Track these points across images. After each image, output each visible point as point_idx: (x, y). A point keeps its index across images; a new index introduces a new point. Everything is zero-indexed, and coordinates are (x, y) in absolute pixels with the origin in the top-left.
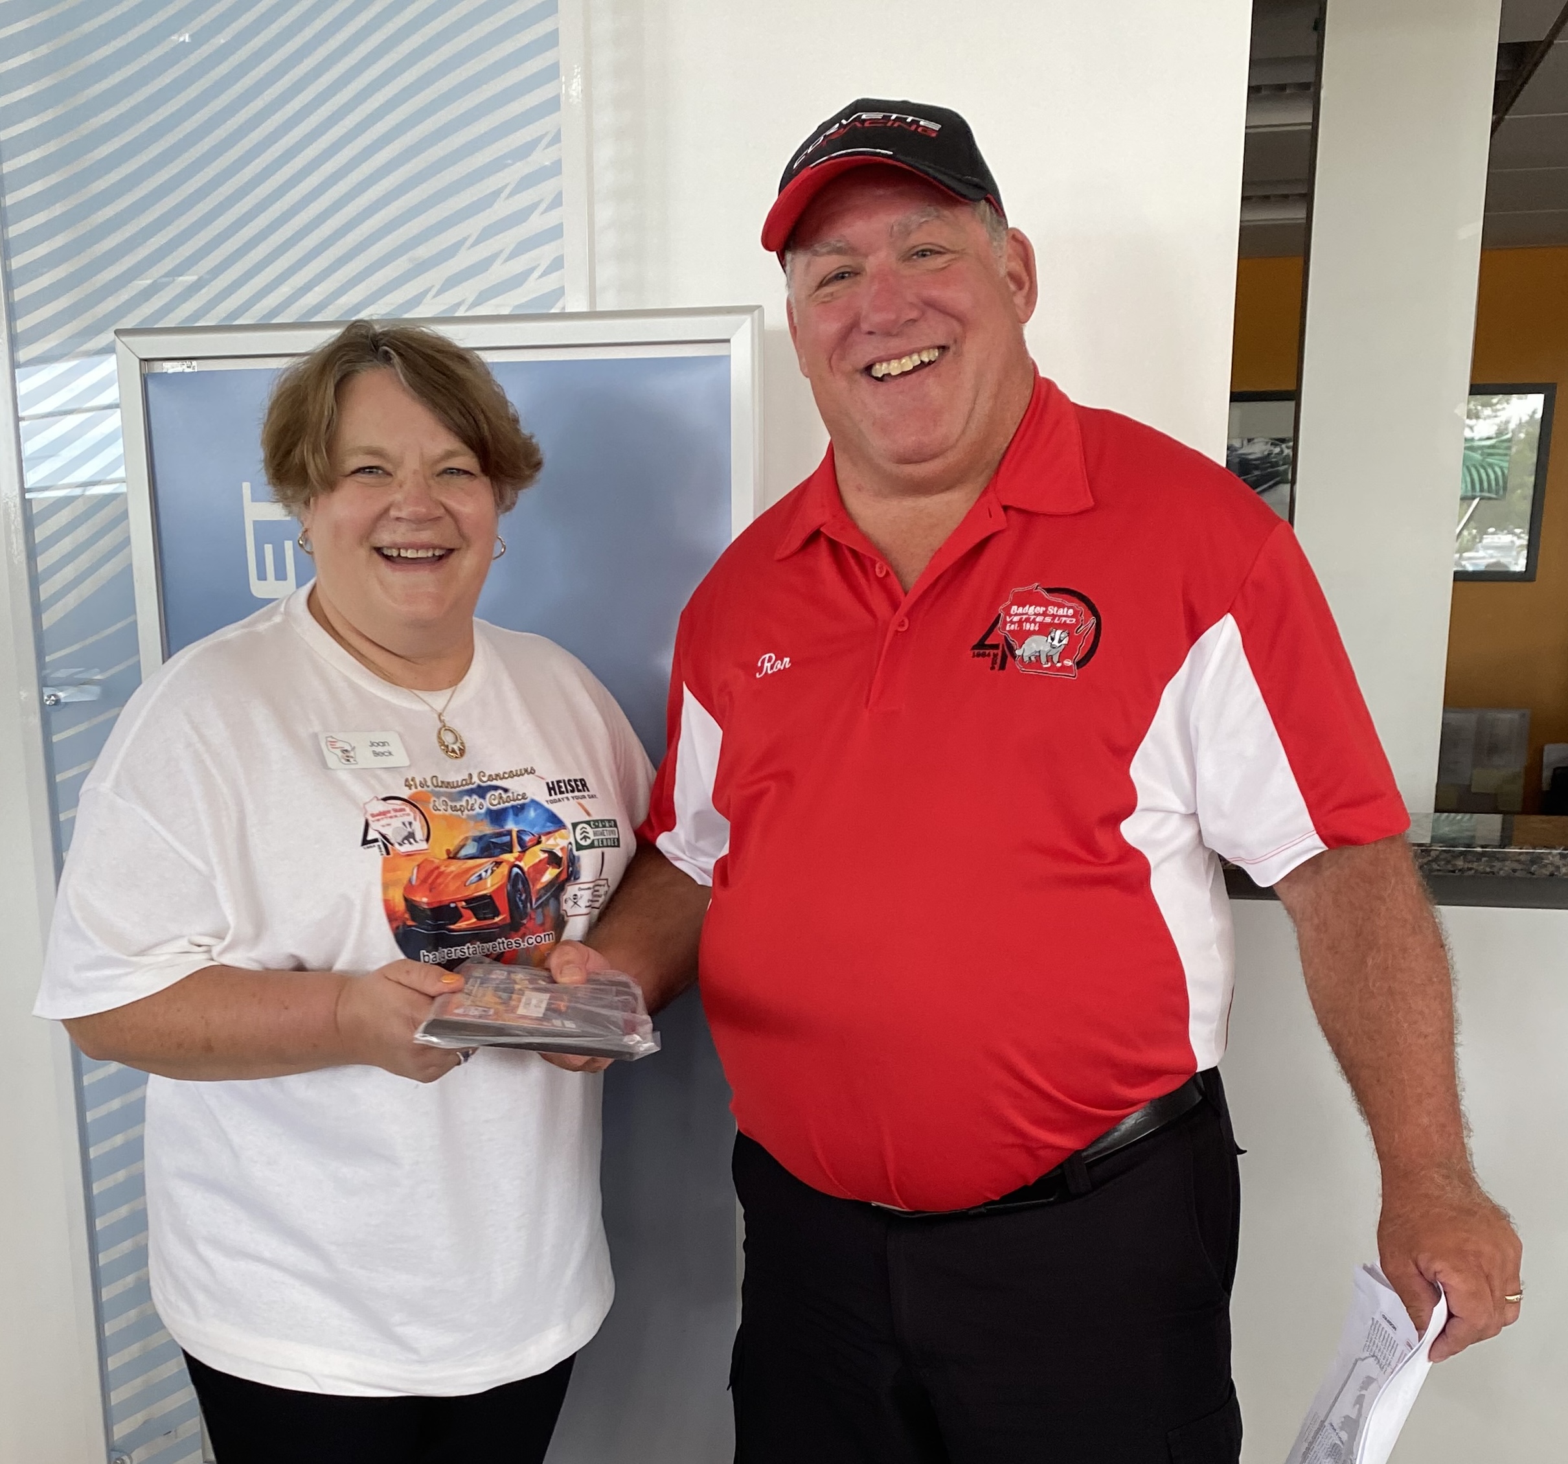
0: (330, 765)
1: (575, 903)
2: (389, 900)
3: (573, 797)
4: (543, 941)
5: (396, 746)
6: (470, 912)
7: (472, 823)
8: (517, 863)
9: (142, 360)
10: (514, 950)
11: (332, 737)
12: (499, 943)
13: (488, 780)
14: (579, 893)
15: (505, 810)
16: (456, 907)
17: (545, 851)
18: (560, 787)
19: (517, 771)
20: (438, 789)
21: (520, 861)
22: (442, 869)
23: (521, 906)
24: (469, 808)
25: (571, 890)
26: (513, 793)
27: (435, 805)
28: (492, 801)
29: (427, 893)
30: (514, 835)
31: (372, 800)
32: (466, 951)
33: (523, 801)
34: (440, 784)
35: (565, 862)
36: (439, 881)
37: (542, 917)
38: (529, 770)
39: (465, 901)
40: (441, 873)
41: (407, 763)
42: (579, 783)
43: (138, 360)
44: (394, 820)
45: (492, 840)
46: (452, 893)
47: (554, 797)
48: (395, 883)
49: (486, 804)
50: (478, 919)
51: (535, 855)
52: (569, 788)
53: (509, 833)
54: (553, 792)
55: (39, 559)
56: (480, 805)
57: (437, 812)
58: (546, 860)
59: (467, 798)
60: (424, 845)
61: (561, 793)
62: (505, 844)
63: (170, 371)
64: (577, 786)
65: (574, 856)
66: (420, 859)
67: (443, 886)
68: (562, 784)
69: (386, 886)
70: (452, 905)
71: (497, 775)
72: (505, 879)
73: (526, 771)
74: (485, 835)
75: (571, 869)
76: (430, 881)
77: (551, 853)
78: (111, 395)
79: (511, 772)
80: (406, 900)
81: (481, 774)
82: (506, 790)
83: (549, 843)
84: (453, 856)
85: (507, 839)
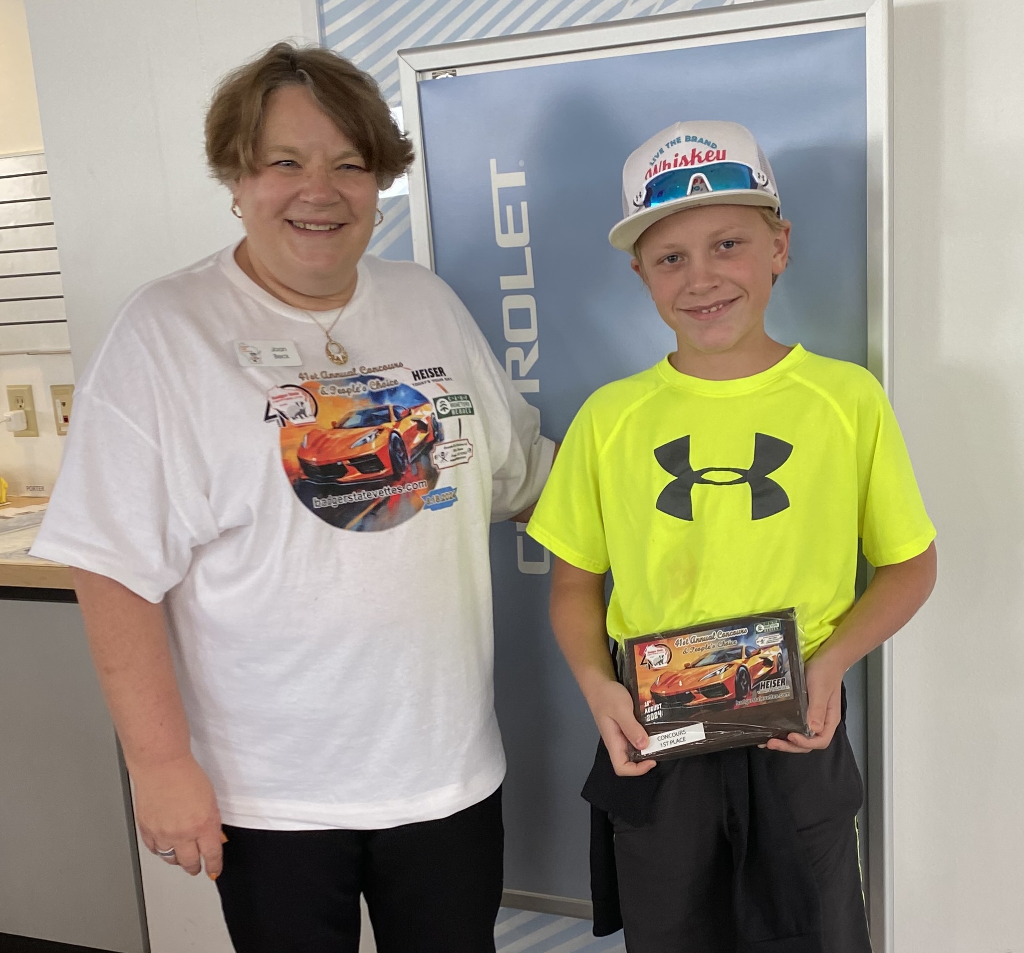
0: (242, 365)
1: (443, 459)
2: (287, 460)
3: (433, 380)
4: (419, 488)
5: (292, 351)
6: (355, 469)
7: (357, 401)
8: (395, 429)
9: (417, 72)
10: (399, 495)
11: (243, 344)
12: (385, 490)
13: (368, 372)
14: (445, 451)
15: (382, 392)
16: (342, 465)
17: (414, 421)
18: (422, 374)
19: (389, 365)
20: (326, 379)
21: (397, 428)
22: (329, 436)
23: (401, 461)
24: (355, 390)
25: (439, 449)
26: (387, 381)
27: (323, 390)
28: (372, 386)
29: (317, 454)
30: (391, 409)
31: (273, 387)
32: (353, 497)
33: (395, 386)
34: (329, 376)
35: (430, 427)
36: (327, 445)
37: (416, 470)
38: (398, 364)
39: (350, 460)
40: (328, 440)
41: (302, 364)
42: (437, 370)
43: (414, 72)
44: (290, 401)
45: (373, 414)
46: (340, 454)
47: (418, 381)
48: (291, 447)
49: (368, 388)
50: (363, 473)
51: (407, 423)
52: (430, 374)
53: (387, 408)
54: (417, 378)
56: (363, 389)
57: (325, 395)
58: (416, 428)
59: (352, 384)
61: (423, 378)
62: (384, 417)
64: (436, 372)
65: (437, 423)
66: (309, 429)
67: (330, 449)
68: (424, 372)
69: (284, 449)
70: (339, 463)
71: (374, 369)
72: (386, 444)
73: (396, 365)
74: (367, 410)
75: (436, 433)
76: (320, 444)
77: (419, 422)
79: (385, 366)
80: (300, 459)
81: (362, 368)
82: (382, 379)
83: (417, 414)
84: (339, 426)
85: (386, 412)
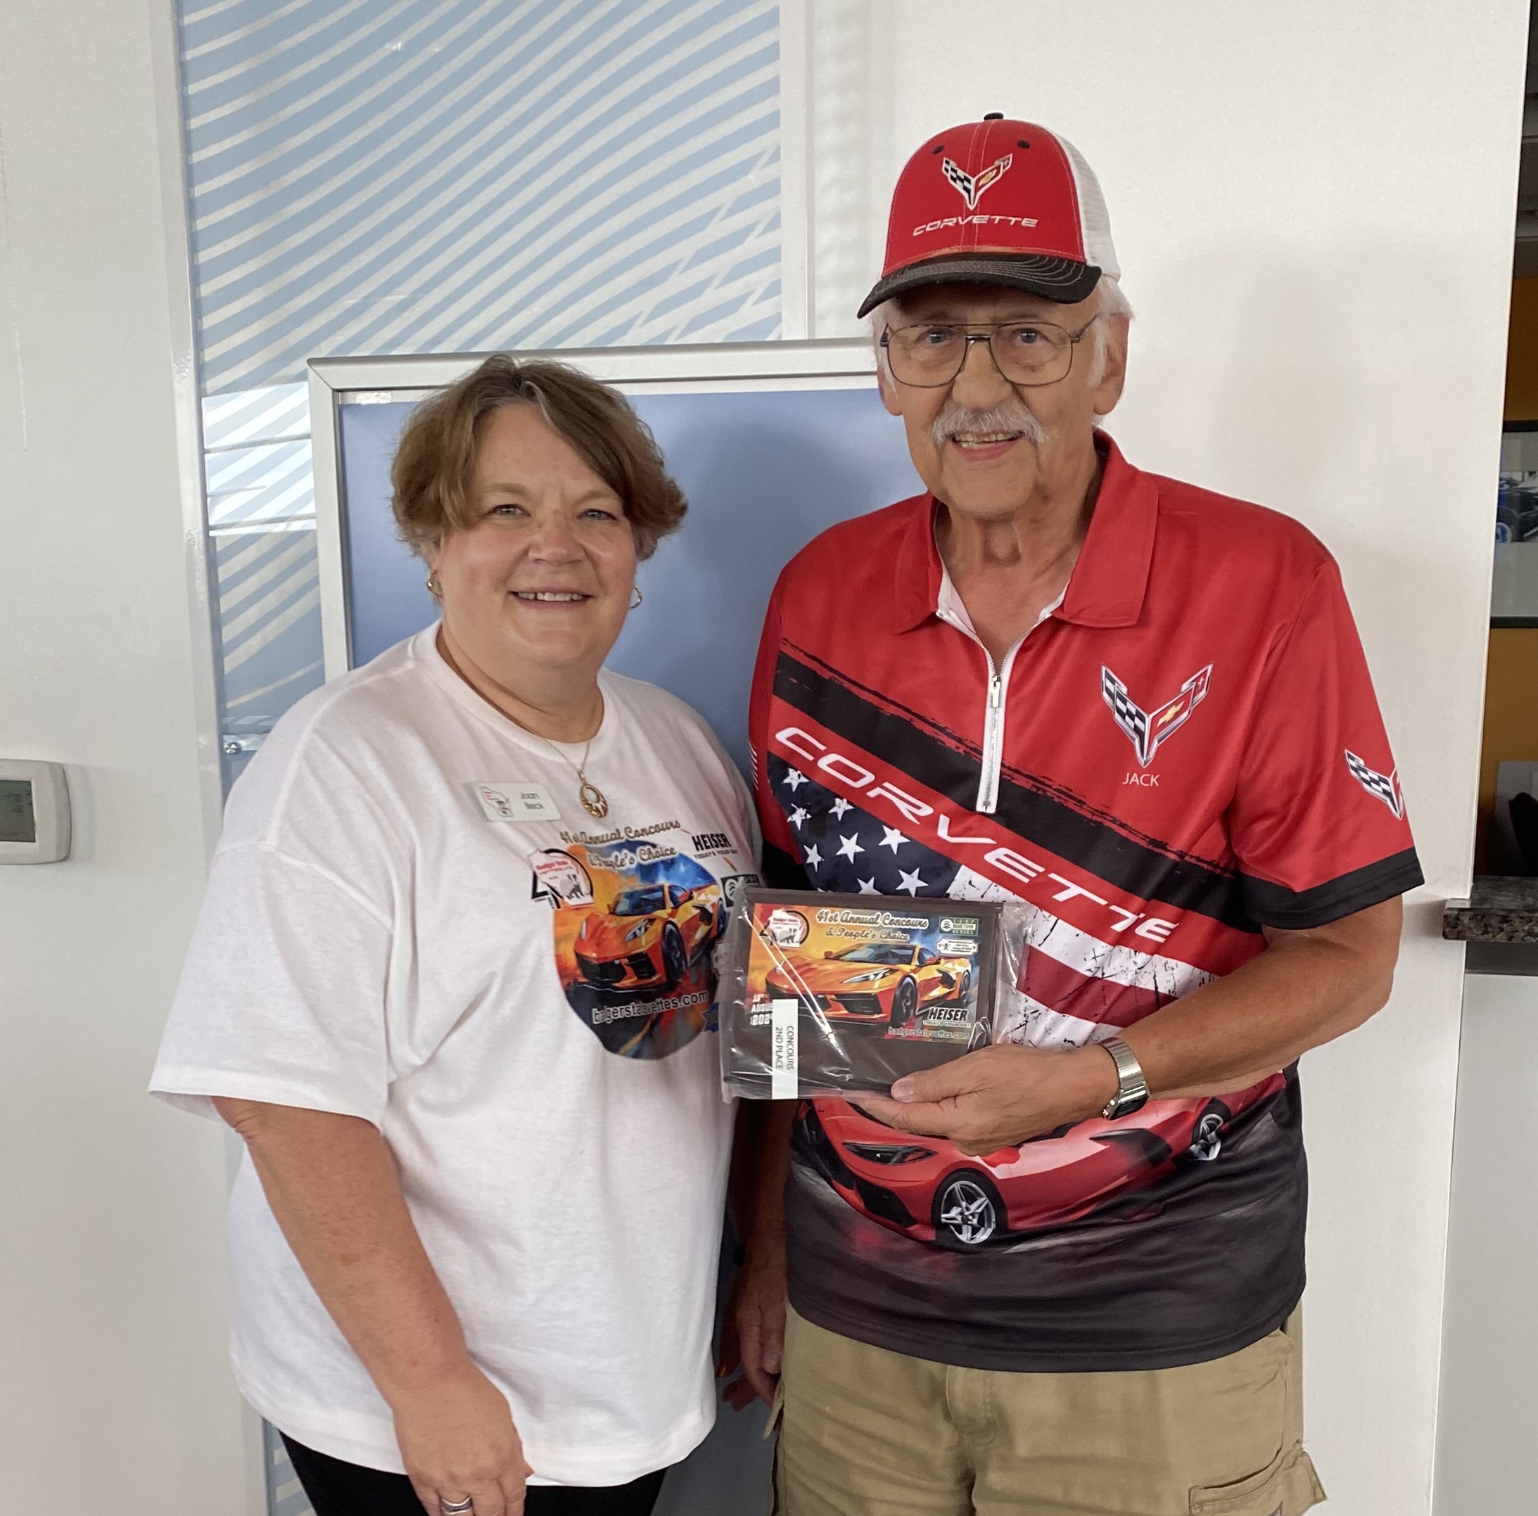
0: (490, 817)
2: (561, 955)
3: (718, 852)
4: (699, 1001)
5: (544, 799)
6: (631, 970)
7: (624, 879)
8: (671, 919)
9: (337, 391)
10: (672, 1010)
11: (486, 788)
12: (658, 1003)
13: (636, 836)
15: (655, 865)
16: (620, 964)
17: (696, 907)
18: (705, 842)
19: (661, 825)
20: (588, 845)
21: (673, 917)
22: (606, 924)
23: (676, 964)
24: (619, 863)
25: (721, 948)
26: (661, 848)
27: (591, 860)
28: (641, 856)
29: (596, 949)
30: (666, 890)
31: (534, 853)
32: (631, 1010)
33: (672, 856)
34: (589, 840)
35: (715, 918)
36: (604, 936)
37: (696, 977)
38: (674, 824)
39: (628, 957)
40: (606, 928)
41: (558, 817)
42: (720, 838)
43: (331, 391)
44: (559, 872)
45: (644, 897)
46: (614, 949)
47: (701, 852)
48: (566, 937)
49: (637, 860)
50: (639, 978)
51: (687, 911)
52: (713, 843)
53: (661, 888)
54: (699, 846)
55: (221, 600)
56: (630, 860)
57: (594, 867)
58: (698, 917)
59: (616, 853)
60: (587, 899)
61: (707, 847)
62: (654, 901)
63: (364, 403)
64: (720, 841)
65: (725, 913)
66: (587, 913)
67: (607, 942)
68: (706, 839)
69: (558, 941)
70: (617, 962)
71: (643, 830)
72: (659, 939)
73: (671, 824)
74: (636, 892)
75: (721, 926)
76: (598, 934)
77: (702, 909)
78: (303, 426)
79: (657, 826)
80: (577, 955)
81: (628, 829)
82: (654, 846)
83: (700, 898)
84: (613, 912)
85: (659, 894)
